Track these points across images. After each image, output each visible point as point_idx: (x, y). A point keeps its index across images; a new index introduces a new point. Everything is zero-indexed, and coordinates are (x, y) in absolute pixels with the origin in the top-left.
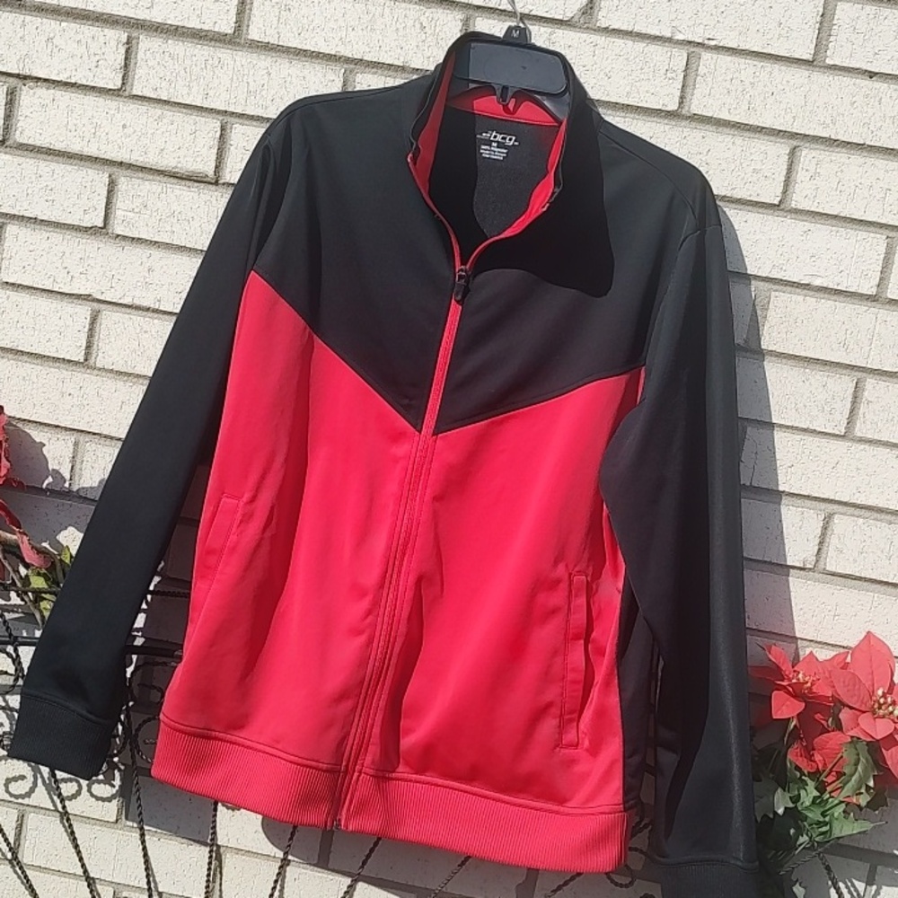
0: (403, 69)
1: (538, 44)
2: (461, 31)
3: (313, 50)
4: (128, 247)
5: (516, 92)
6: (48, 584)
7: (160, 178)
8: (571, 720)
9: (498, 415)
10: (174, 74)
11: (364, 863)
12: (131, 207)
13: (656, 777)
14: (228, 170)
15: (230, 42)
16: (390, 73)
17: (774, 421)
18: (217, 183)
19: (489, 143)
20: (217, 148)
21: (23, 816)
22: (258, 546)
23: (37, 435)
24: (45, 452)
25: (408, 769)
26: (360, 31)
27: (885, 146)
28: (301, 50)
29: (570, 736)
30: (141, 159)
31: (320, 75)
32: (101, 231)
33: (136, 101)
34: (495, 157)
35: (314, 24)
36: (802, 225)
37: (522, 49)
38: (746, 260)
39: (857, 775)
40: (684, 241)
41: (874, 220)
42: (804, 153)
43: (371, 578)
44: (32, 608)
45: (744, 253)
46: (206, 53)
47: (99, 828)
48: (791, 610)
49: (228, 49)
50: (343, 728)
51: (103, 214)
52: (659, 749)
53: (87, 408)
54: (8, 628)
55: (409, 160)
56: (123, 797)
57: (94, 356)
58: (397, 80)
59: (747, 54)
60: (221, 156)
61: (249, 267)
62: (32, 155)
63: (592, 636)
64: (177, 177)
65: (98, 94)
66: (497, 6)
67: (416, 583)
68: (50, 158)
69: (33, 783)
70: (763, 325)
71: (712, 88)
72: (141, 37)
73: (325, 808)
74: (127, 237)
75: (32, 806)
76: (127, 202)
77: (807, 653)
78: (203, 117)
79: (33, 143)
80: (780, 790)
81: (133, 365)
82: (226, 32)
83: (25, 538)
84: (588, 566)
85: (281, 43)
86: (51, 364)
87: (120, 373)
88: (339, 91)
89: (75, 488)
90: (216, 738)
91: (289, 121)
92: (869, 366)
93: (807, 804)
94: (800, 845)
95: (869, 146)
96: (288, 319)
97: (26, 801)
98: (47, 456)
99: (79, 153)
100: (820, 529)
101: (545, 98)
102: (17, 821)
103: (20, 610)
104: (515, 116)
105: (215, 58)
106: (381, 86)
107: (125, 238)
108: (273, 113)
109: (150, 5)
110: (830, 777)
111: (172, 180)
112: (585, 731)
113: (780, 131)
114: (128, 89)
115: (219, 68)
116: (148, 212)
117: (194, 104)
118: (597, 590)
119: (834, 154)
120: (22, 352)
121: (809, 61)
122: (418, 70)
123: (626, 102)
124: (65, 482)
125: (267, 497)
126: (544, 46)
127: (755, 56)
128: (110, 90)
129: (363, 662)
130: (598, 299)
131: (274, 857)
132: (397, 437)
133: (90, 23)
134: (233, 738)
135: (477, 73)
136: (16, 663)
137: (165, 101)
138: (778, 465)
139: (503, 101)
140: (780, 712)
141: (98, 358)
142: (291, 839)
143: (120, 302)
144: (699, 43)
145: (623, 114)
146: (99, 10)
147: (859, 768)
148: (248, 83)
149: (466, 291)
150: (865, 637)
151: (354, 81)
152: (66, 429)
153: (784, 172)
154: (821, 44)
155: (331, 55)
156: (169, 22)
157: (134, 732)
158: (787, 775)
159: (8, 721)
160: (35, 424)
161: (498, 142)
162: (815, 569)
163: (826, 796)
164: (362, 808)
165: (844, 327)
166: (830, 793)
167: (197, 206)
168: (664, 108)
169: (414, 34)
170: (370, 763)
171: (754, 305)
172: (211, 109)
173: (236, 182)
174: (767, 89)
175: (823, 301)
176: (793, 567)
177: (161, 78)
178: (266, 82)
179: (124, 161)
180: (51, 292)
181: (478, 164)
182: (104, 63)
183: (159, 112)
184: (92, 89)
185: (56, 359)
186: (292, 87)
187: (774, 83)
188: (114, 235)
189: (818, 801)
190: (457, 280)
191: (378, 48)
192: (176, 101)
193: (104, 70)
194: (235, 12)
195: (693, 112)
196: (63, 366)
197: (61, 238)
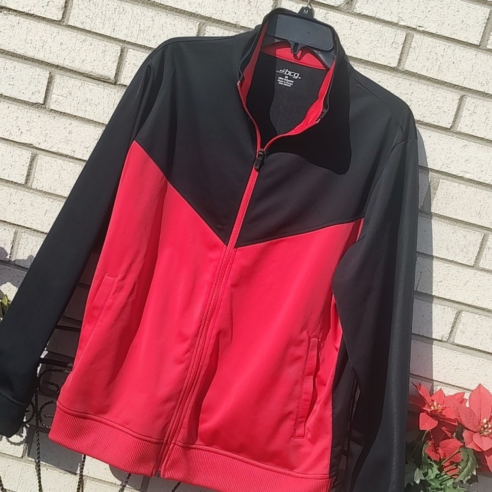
0: (235, 26)
1: (318, 19)
2: (273, 7)
3: (181, 8)
4: (58, 117)
5: (303, 47)
7: (81, 77)
8: (302, 422)
9: (275, 239)
10: (95, 15)
12: (61, 93)
13: (347, 457)
14: (123, 77)
16: (227, 27)
17: (434, 255)
18: (115, 84)
19: (283, 76)
20: (117, 62)
22: (124, 307)
25: (202, 443)
28: (174, 8)
29: (300, 431)
30: (70, 65)
31: (184, 24)
32: (42, 106)
33: (70, 29)
34: (286, 85)
36: (461, 142)
37: (308, 22)
38: (428, 159)
39: (467, 468)
40: (395, 146)
42: (468, 100)
43: (190, 330)
45: (427, 155)
46: (115, 4)
47: (11, 460)
48: (432, 364)
50: (167, 418)
51: (44, 96)
52: (351, 441)
53: (24, 212)
55: (238, 84)
56: (27, 443)
57: (31, 181)
58: (231, 32)
59: (441, 38)
60: (119, 68)
61: (132, 140)
62: (3, 55)
63: (318, 374)
64: (91, 78)
65: (46, 22)
67: (218, 334)
68: (13, 58)
70: (433, 199)
71: (418, 56)
73: (152, 464)
74: (57, 111)
76: (59, 90)
77: (438, 389)
78: (110, 42)
79: (4, 49)
80: (418, 469)
81: (55, 189)
84: (320, 333)
85: (162, 3)
86: (4, 183)
87: (46, 193)
88: (195, 36)
89: (13, 259)
90: (89, 418)
93: (432, 477)
96: (154, 171)
99: (32, 57)
100: (453, 319)
101: (319, 52)
104: (301, 61)
105: (121, 8)
106: (220, 35)
107: (56, 111)
108: (155, 44)
110: (447, 463)
111: (88, 79)
112: (309, 428)
113: (456, 85)
114: (66, 22)
115: (123, 14)
116: (72, 98)
117: (105, 34)
118: (323, 346)
119: (485, 102)
121: (477, 46)
122: (244, 27)
123: (367, 59)
124: (7, 255)
125: (132, 277)
126: (321, 21)
127: (446, 39)
128: (54, 20)
129: (182, 381)
130: (341, 176)
131: (115, 484)
132: (213, 247)
134: (100, 419)
135: (280, 34)
137: (88, 31)
138: (433, 280)
139: (294, 52)
140: (424, 426)
141: (33, 183)
142: (128, 478)
143: (50, 150)
144: (413, 28)
147: (469, 464)
148: (140, 25)
149: (262, 164)
150: (478, 387)
151: (205, 30)
152: (10, 224)
153: (455, 110)
154: (485, 36)
155: (193, 13)
157: (39, 410)
158: (421, 460)
161: (288, 76)
162: (448, 342)
163: (443, 474)
164: (174, 465)
165: (480, 204)
166: (446, 472)
167: (102, 96)
168: (389, 65)
169: (244, 5)
170: (181, 439)
171: (429, 186)
172: (116, 39)
173: (128, 85)
174: (451, 60)
175: (470, 187)
176: (436, 340)
177: (87, 17)
178: (151, 25)
179: (60, 65)
180: (8, 140)
181: (276, 88)
182: (52, 3)
183: (84, 37)
184: (44, 19)
185: (7, 181)
186: (166, 30)
187: (455, 57)
188: (50, 110)
189: (438, 476)
190: (257, 157)
191: (221, 12)
192: (95, 31)
193: (52, 8)
195: (405, 69)
196: (12, 185)
197: (17, 108)
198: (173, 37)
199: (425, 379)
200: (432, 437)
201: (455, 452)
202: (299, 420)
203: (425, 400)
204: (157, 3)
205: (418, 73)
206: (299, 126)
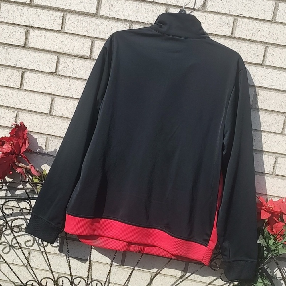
0: (147, 24)
2: (164, 12)
3: (120, 18)
4: (63, 78)
6: (39, 181)
7: (73, 57)
10: (77, 26)
14: (94, 55)
15: (94, 16)
17: (262, 130)
18: (90, 59)
20: (90, 48)
21: (30, 252)
23: (35, 136)
24: (37, 141)
26: (134, 12)
28: (116, 18)
30: (67, 52)
31: (122, 26)
32: (55, 74)
33: (66, 34)
35: (120, 10)
36: (269, 70)
42: (269, 48)
44: (34, 188)
46: (87, 19)
47: (53, 256)
49: (94, 18)
51: (55, 68)
53: (50, 127)
54: (28, 195)
57: (52, 112)
59: (252, 19)
60: (92, 50)
62: (33, 50)
64: (78, 57)
65: (54, 32)
66: (176, 5)
68: (39, 51)
69: (33, 242)
71: (241, 29)
72: (67, 14)
75: (33, 249)
76: (63, 65)
77: (270, 199)
78: (86, 39)
79: (34, 47)
81: (65, 114)
82: (93, 13)
83: (33, 167)
85: (110, 16)
86: (39, 114)
87: (60, 117)
88: (128, 29)
89: (46, 152)
93: (271, 244)
94: (269, 257)
97: (31, 248)
99: (48, 50)
100: (274, 162)
102: (28, 254)
103: (29, 189)
105: (90, 21)
107: (62, 76)
108: (107, 37)
109: (70, 5)
110: (278, 236)
111: (76, 58)
113: (262, 42)
114: (63, 30)
115: (91, 24)
116: (69, 68)
117: (83, 35)
119: (278, 49)
120: (30, 110)
121: (271, 21)
123: (215, 33)
124: (43, 150)
127: (254, 19)
128: (58, 31)
131: (108, 264)
133: (51, 10)
136: (30, 205)
137: (75, 34)
140: (263, 217)
141: (54, 112)
143: (61, 95)
144: (237, 16)
145: (214, 37)
146: (54, 6)
148: (100, 28)
151: (132, 27)
152: (44, 134)
153: (263, 54)
154: (274, 16)
155: (125, 20)
156: (76, 10)
159: (25, 223)
160: (34, 133)
162: (273, 174)
163: (277, 242)
165: (281, 101)
166: (278, 241)
167: (84, 66)
168: (227, 35)
169: (151, 13)
172: (89, 36)
173: (97, 59)
174: (258, 29)
175: (275, 93)
176: (266, 173)
177: (73, 27)
178: (105, 28)
179: (62, 52)
180: (39, 92)
182: (56, 22)
183: (73, 37)
184: (52, 30)
185: (41, 113)
187: (260, 28)
188: (59, 75)
189: (274, 243)
191: (140, 17)
192: (78, 34)
193: (56, 25)
194: (96, 7)
195: (235, 36)
196: (43, 115)
197: (42, 76)
199: (263, 195)
200: (269, 224)
201: (281, 230)
203: (263, 204)
205: (242, 37)
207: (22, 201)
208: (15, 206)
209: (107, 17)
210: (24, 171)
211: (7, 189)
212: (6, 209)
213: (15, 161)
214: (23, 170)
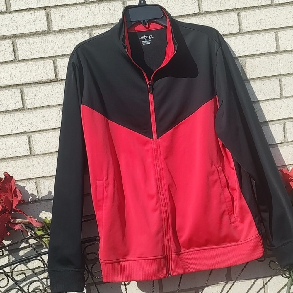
0: (107, 25)
1: (149, 4)
2: (123, 7)
3: (76, 27)
4: (33, 111)
5: (148, 21)
6: (44, 232)
7: (37, 85)
8: (231, 214)
9: (176, 125)
10: (32, 49)
11: (179, 285)
12: (30, 97)
14: (60, 75)
15: (47, 33)
16: (104, 27)
17: (259, 100)
18: (57, 81)
19: (144, 40)
20: (54, 69)
22: (114, 194)
23: (22, 184)
24: (26, 189)
25: (184, 249)
26: (90, 17)
27: (265, 4)
28: (72, 28)
29: (233, 219)
30: (29, 81)
31: (81, 35)
32: (22, 109)
33: (21, 62)
34: (147, 44)
35: (74, 19)
36: (248, 37)
37: (145, 7)
38: (235, 52)
40: (217, 52)
41: (269, 28)
42: (242, 14)
43: (153, 191)
44: (41, 242)
45: (233, 50)
46: (40, 39)
48: (282, 157)
49: (47, 35)
50: (162, 242)
51: (22, 103)
52: (261, 213)
53: (36, 169)
54: (36, 251)
55: (126, 51)
57: (33, 151)
58: (107, 29)
60: (56, 71)
61: (80, 104)
63: (229, 185)
64: (43, 83)
65: (7, 64)
67: (168, 188)
70: (246, 71)
71: (207, 2)
72: (17, 40)
73: (165, 271)
76: (28, 96)
77: (291, 169)
78: (46, 60)
81: (48, 150)
82: (45, 30)
83: (33, 219)
84: (221, 164)
85: (65, 29)
86: (19, 159)
87: (44, 154)
88: (89, 38)
89: (40, 198)
90: (121, 262)
91: (77, 52)
92: (281, 74)
95: (260, 6)
96: (98, 116)
98: (27, 190)
99: (7, 85)
100: (283, 129)
101: (157, 20)
104: (149, 29)
105: (44, 39)
106: (102, 33)
107: (31, 108)
108: (70, 51)
109: (16, 29)
111: (41, 84)
112: (237, 215)
113: (232, 9)
114: (17, 59)
115: (46, 42)
116: (37, 97)
117: (41, 57)
118: (225, 171)
119: (251, 11)
120: (7, 158)
122: (113, 23)
123: (182, 14)
124: (36, 197)
126: (151, 4)
128: (11, 61)
129: (161, 219)
130: (196, 78)
132: (146, 143)
134: (126, 259)
136: (43, 262)
137: (31, 59)
138: (264, 113)
139: (144, 25)
141: (35, 152)
142: (153, 286)
143: (37, 130)
148: (58, 45)
149: (153, 89)
151: (93, 33)
152: (31, 179)
153: (238, 22)
155: (83, 27)
156: (25, 32)
157: (90, 271)
159: (41, 284)
160: (19, 181)
161: (146, 39)
162: (286, 142)
164: (176, 267)
167: (53, 90)
168: (195, 13)
169: (108, 13)
170: (173, 251)
171: (241, 65)
172: (48, 57)
173: (65, 78)
175: (262, 58)
176: (278, 144)
177: (28, 52)
178: (64, 42)
179: (24, 83)
180: (11, 134)
181: (142, 47)
182: (6, 52)
183: (30, 63)
184: (5, 62)
186: (73, 42)
188: (28, 109)
190: (148, 86)
191: (98, 21)
192: (35, 58)
193: (7, 55)
194: (46, 23)
195: (204, 11)
196: (23, 158)
197: (10, 115)
198: (78, 44)
199: (282, 167)
202: (230, 213)
204: (62, 29)
205: (211, 11)
206: (164, 61)
207: (29, 262)
208: (24, 269)
209: (61, 30)
210: (24, 227)
211: (8, 253)
212: (17, 276)
213: (10, 219)
214: (21, 226)
